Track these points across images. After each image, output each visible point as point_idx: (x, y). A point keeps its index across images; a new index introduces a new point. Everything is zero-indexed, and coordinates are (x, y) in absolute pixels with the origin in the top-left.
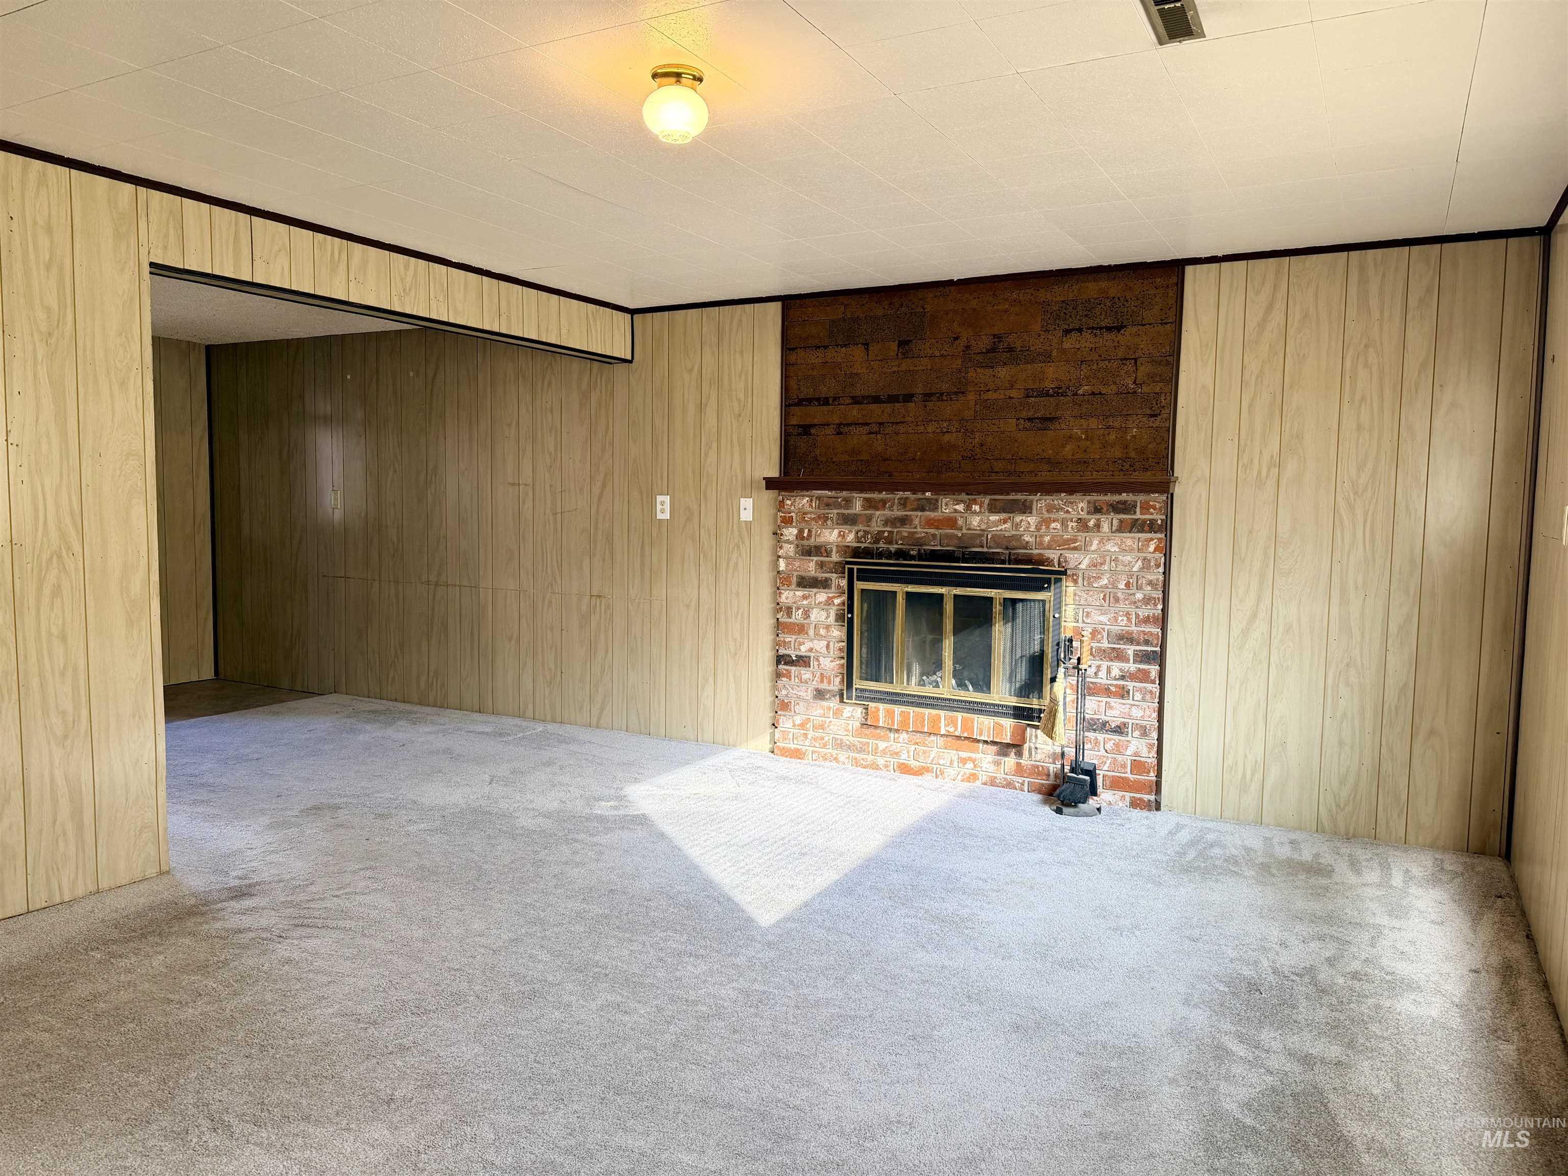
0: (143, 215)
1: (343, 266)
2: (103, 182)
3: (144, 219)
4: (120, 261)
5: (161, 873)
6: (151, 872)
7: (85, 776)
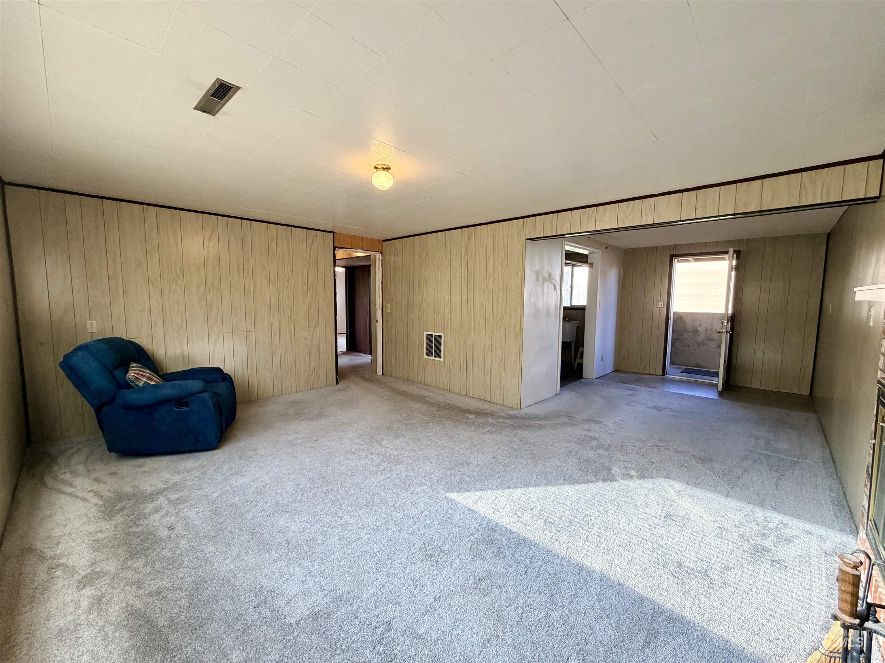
1: (594, 217)
3: (525, 227)
4: (518, 241)
5: (518, 409)
6: (515, 407)
7: (503, 375)
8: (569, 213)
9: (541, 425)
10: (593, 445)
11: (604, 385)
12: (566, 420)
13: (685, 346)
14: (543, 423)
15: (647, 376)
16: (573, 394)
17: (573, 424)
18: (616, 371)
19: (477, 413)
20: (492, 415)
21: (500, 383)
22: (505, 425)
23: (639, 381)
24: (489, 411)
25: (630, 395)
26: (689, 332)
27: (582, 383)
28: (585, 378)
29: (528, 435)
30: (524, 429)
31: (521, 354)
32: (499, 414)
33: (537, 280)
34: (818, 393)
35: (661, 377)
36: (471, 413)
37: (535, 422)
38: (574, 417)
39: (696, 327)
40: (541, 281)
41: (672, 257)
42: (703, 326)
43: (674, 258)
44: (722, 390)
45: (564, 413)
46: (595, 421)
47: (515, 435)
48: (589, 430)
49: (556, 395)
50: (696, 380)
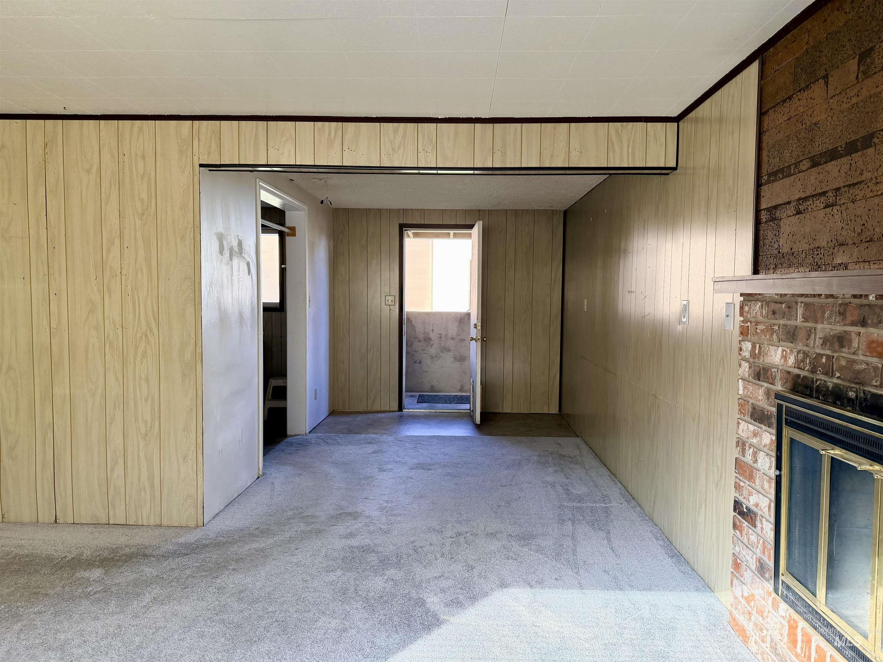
0: (196, 137)
1: (338, 141)
2: (173, 123)
3: (197, 139)
4: (182, 167)
5: (197, 527)
6: (192, 524)
7: (156, 459)
8: (290, 124)
9: (263, 550)
10: (373, 563)
11: (329, 441)
12: (302, 527)
13: (415, 362)
14: (263, 545)
15: (379, 415)
16: (288, 469)
17: (319, 532)
18: (332, 413)
19: (106, 559)
20: (145, 556)
21: (151, 478)
22: (188, 572)
23: (372, 426)
24: (133, 549)
25: (375, 452)
26: (420, 341)
27: (291, 444)
28: (291, 434)
29: (248, 580)
30: (234, 570)
31: (200, 408)
32: (164, 549)
33: (221, 251)
34: (567, 410)
35: (398, 413)
36: (90, 564)
37: (247, 547)
38: (312, 516)
39: (428, 333)
40: (227, 253)
41: (402, 228)
42: (435, 331)
43: (404, 229)
44: (481, 422)
45: (291, 513)
46: (350, 514)
47: (221, 590)
48: (351, 535)
49: (258, 477)
50: (442, 411)
